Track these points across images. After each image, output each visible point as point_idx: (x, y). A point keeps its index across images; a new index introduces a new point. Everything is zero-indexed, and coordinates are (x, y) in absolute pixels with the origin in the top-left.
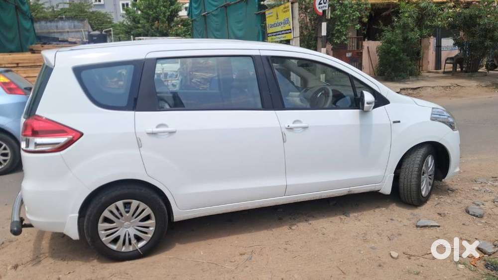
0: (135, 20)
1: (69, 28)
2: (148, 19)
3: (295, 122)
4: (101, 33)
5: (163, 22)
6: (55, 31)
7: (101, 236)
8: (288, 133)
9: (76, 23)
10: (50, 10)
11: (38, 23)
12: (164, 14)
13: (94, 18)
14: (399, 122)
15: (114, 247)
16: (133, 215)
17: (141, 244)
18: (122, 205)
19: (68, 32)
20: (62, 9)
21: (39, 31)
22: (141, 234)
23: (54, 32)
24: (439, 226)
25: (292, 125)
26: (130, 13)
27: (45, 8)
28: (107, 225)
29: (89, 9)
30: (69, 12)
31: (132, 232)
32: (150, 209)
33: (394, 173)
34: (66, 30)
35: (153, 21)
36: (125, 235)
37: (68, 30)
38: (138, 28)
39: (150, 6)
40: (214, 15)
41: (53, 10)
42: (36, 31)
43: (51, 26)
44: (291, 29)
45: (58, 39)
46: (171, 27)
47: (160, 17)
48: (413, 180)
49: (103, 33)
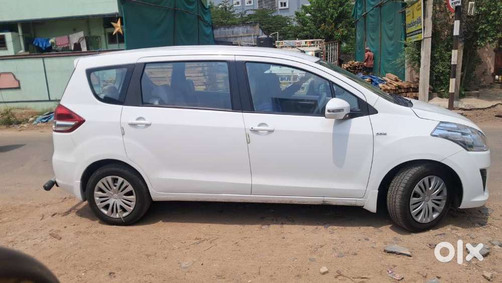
0: (303, 22)
1: (243, 33)
2: (315, 21)
3: (261, 125)
4: (268, 36)
5: (330, 24)
6: (232, 36)
7: (96, 202)
8: (252, 135)
9: (249, 28)
10: (239, 17)
11: (219, 29)
12: (333, 15)
13: (275, 22)
14: (385, 134)
15: (105, 212)
16: (119, 189)
17: (125, 214)
18: (111, 179)
19: (241, 36)
20: (248, 15)
21: (219, 36)
22: (125, 205)
23: (230, 37)
24: (410, 256)
25: (256, 128)
26: (300, 16)
27: (235, 15)
28: (100, 193)
29: (271, 13)
30: (254, 17)
31: (119, 202)
32: (131, 187)
33: (378, 190)
34: (240, 35)
35: (320, 22)
36: (114, 204)
37: (241, 34)
38: (304, 30)
39: (319, 9)
40: (371, 15)
41: (242, 16)
42: (215, 37)
43: (228, 32)
44: (421, 29)
45: (232, 43)
46: (337, 29)
47: (327, 19)
48: (397, 201)
49: (270, 36)
